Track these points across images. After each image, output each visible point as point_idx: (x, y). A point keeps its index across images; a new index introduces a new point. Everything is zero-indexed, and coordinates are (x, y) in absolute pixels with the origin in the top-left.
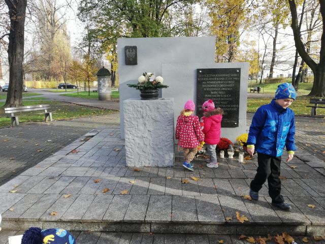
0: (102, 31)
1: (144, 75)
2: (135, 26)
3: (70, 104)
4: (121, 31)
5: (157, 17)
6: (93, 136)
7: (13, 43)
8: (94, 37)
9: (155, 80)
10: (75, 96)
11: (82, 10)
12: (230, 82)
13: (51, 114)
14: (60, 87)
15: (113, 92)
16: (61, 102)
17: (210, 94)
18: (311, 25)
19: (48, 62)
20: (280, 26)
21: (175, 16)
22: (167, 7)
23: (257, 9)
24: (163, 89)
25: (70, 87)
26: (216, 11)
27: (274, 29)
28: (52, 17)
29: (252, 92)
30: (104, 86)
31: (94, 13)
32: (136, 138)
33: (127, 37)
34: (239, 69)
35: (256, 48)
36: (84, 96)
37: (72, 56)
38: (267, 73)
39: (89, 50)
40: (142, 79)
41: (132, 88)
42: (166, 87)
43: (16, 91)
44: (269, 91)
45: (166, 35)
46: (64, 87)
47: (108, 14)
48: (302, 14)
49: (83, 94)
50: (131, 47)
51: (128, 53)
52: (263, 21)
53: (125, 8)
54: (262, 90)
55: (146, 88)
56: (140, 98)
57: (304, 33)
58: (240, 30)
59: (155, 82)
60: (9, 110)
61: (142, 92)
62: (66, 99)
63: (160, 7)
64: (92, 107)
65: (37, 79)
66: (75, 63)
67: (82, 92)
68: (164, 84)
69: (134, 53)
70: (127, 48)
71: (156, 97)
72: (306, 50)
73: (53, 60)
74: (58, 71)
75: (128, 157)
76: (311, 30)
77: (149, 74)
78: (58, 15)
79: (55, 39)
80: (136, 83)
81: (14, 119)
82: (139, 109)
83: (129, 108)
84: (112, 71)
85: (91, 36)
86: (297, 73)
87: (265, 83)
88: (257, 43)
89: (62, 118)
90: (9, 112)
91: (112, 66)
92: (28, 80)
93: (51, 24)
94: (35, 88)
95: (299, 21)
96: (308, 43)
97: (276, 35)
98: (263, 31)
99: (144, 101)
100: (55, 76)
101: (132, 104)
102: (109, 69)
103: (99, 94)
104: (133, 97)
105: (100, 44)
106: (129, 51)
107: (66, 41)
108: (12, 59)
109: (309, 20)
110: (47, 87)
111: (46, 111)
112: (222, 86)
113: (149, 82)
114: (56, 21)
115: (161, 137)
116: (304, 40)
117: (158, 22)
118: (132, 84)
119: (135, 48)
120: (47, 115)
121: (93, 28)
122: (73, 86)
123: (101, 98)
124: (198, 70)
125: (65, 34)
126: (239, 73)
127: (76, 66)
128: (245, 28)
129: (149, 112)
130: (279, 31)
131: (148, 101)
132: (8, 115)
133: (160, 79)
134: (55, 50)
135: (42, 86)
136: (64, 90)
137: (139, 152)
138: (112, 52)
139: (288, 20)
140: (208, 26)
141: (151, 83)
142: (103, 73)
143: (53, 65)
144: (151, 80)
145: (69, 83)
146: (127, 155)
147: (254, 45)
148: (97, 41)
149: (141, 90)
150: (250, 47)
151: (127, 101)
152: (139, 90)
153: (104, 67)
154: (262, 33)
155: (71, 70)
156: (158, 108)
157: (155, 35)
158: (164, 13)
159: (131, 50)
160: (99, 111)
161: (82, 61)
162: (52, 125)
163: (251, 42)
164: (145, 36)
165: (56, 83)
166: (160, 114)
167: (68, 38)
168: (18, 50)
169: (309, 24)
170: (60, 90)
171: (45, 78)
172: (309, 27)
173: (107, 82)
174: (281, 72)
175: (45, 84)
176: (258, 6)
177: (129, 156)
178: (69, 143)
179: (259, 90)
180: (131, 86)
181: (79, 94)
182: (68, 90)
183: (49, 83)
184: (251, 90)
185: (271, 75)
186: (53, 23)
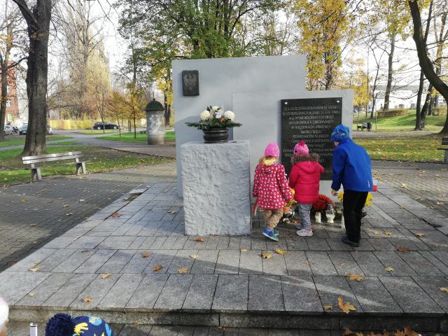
0: (151, 50)
1: (208, 110)
2: (196, 43)
3: (109, 150)
4: (177, 50)
5: (226, 29)
6: (140, 194)
7: (33, 69)
8: (141, 59)
9: (223, 117)
10: (116, 140)
11: (124, 23)
12: (327, 117)
13: (83, 164)
14: (95, 128)
15: (167, 133)
16: (98, 148)
17: (300, 134)
18: (441, 35)
19: (80, 94)
20: (398, 37)
21: (250, 27)
22: (240, 16)
23: (365, 15)
24: (235, 129)
25: (110, 127)
26: (307, 20)
27: (389, 41)
28: (85, 33)
29: (360, 129)
30: (155, 125)
31: (140, 26)
32: (198, 196)
33: (185, 58)
34: (340, 99)
35: (365, 69)
36: (128, 139)
37: (112, 85)
38: (380, 103)
39: (135, 76)
40: (206, 115)
41: (193, 127)
42: (238, 125)
43: (37, 133)
44: (384, 128)
45: (239, 54)
46: (102, 127)
47: (159, 27)
48: (429, 20)
49: (127, 137)
50: (190, 72)
51: (186, 80)
52: (373, 32)
53: (182, 18)
54: (374, 127)
55: (210, 128)
56: (204, 141)
57: (433, 46)
58: (342, 44)
59: (223, 119)
60: (28, 160)
61: (205, 133)
62: (104, 143)
63: (229, 16)
64: (138, 154)
65: (66, 117)
66: (116, 94)
67: (125, 134)
68: (236, 122)
69: (195, 80)
70: (184, 73)
71: (225, 139)
72: (435, 69)
73: (86, 91)
74: (94, 106)
75: (187, 221)
76: (441, 41)
77: (215, 108)
78: (92, 30)
79: (89, 63)
80: (197, 121)
81: (35, 171)
82: (203, 156)
83: (187, 155)
84: (166, 104)
85: (137, 58)
86: (423, 103)
87: (379, 117)
88: (365, 62)
89: (99, 170)
90: (28, 162)
91: (166, 98)
92: (54, 118)
93: (84, 43)
94: (63, 129)
95: (424, 29)
96: (438, 60)
97: (392, 51)
98: (374, 45)
99: (208, 145)
100: (90, 112)
101: (193, 150)
102: (162, 101)
103: (149, 135)
104: (193, 140)
105: (148, 68)
106: (188, 78)
107: (103, 66)
108: (33, 90)
109: (439, 29)
110: (79, 127)
111: (77, 161)
112: (316, 122)
113: (215, 120)
114: (89, 39)
115: (233, 194)
116: (432, 56)
117: (228, 37)
118: (193, 122)
119: (196, 73)
120: (79, 165)
121: (139, 46)
122: (114, 126)
123: (151, 142)
124: (283, 101)
125: (102, 55)
126: (340, 104)
127: (118, 98)
128: (349, 41)
129: (215, 161)
130: (396, 44)
131: (214, 144)
132: (27, 167)
133: (231, 115)
134: (89, 78)
135: (72, 127)
136: (102, 131)
137: (203, 216)
138: (166, 78)
139: (409, 28)
140: (296, 40)
141: (218, 120)
142: (153, 107)
143: (87, 97)
144: (218, 117)
145: (108, 121)
146: (186, 219)
147: (361, 64)
148: (144, 64)
149: (204, 130)
150: (356, 68)
151: (186, 145)
152: (202, 131)
153: (154, 100)
154: (372, 47)
155: (110, 104)
156: (228, 155)
157: (224, 54)
158: (235, 23)
159: (190, 77)
160: (148, 159)
161: (125, 91)
162: (85, 179)
163: (358, 60)
164: (209, 56)
165: (90, 122)
166: (231, 163)
167: (106, 61)
168: (40, 79)
169: (439, 33)
170: (96, 131)
171: (76, 115)
172: (439, 37)
173: (159, 120)
174: (401, 102)
175: (76, 123)
176: (366, 11)
177: (190, 220)
178: (108, 203)
179: (369, 126)
180: (191, 125)
181: (122, 136)
182: (106, 131)
183: (82, 122)
184: (359, 127)
185: (386, 106)
186: (86, 42)
